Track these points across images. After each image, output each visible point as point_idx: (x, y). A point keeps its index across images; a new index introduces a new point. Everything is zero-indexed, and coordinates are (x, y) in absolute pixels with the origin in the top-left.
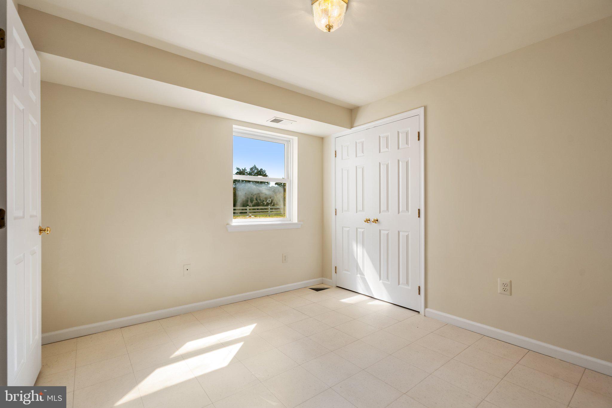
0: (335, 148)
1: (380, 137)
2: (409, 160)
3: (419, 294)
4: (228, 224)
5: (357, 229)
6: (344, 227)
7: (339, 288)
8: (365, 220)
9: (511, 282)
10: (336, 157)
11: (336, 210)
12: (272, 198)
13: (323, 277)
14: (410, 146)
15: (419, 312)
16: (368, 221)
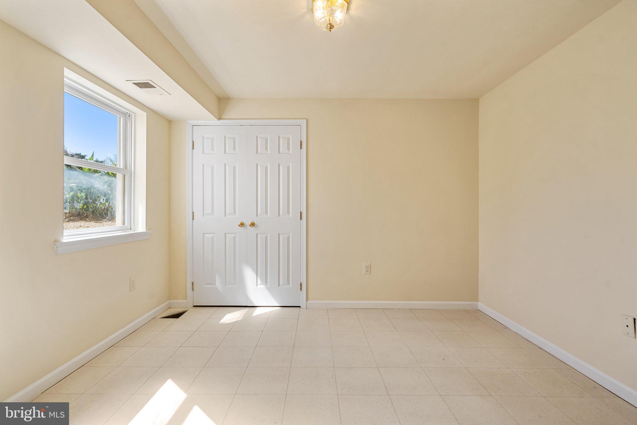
0: (193, 139)
1: (257, 137)
2: (290, 165)
3: (301, 290)
4: (56, 241)
5: (225, 234)
6: (205, 233)
7: (197, 307)
8: (239, 224)
9: (371, 264)
10: (193, 148)
11: (193, 213)
12: (107, 196)
13: (170, 299)
14: (291, 152)
15: (300, 307)
16: (242, 225)
